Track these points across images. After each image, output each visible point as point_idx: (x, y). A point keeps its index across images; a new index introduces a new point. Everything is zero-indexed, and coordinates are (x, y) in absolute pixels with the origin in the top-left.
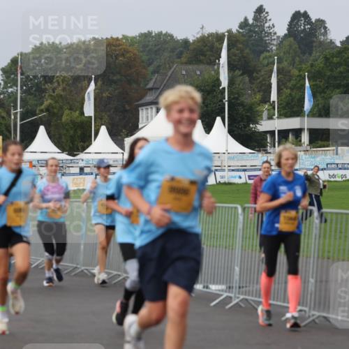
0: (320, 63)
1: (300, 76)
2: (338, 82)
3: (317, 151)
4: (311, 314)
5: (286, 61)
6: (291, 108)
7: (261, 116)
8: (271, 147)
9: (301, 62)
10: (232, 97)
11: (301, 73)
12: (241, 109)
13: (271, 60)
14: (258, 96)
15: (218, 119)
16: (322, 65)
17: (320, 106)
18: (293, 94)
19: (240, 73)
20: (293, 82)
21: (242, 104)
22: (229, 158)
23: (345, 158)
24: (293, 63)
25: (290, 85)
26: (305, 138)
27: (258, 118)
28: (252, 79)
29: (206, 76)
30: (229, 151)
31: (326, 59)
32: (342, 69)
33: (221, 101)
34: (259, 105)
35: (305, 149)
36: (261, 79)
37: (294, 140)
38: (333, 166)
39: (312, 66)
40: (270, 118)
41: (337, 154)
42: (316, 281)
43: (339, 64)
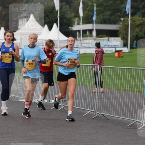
1: (92, 5)
2: (109, 8)
3: (99, 39)
4: (96, 113)
6: (88, 20)
7: (74, 23)
8: (79, 37)
10: (61, 14)
11: (93, 4)
12: (65, 20)
14: (73, 15)
15: (55, 25)
17: (101, 19)
18: (89, 13)
19: (65, 4)
20: (89, 8)
21: (66, 18)
22: (60, 42)
23: (112, 43)
25: (87, 9)
26: (94, 33)
27: (73, 24)
28: (70, 7)
29: (50, 5)
30: (60, 39)
32: (111, 2)
33: (56, 16)
34: (73, 18)
35: (94, 38)
36: (74, 6)
37: (89, 34)
38: (107, 46)
40: (78, 24)
41: (109, 41)
42: (99, 98)
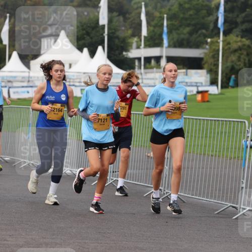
0: (175, 8)
1: (161, 17)
2: (189, 22)
4: (165, 192)
5: (151, 6)
6: (154, 41)
7: (131, 46)
8: (138, 69)
9: (162, 7)
10: (110, 31)
12: (117, 41)
13: (139, 5)
14: (130, 32)
15: (100, 48)
16: (177, 9)
17: (175, 40)
18: (156, 30)
19: (117, 14)
20: (155, 22)
21: (118, 37)
23: (192, 78)
24: (155, 8)
25: (153, 23)
26: (163, 63)
27: (129, 48)
28: (125, 19)
29: (92, 16)
31: (180, 5)
32: (191, 12)
33: (102, 34)
34: (130, 38)
36: (132, 19)
37: (156, 64)
38: (184, 84)
39: (170, 10)
40: (138, 47)
41: (187, 75)
43: (189, 9)
